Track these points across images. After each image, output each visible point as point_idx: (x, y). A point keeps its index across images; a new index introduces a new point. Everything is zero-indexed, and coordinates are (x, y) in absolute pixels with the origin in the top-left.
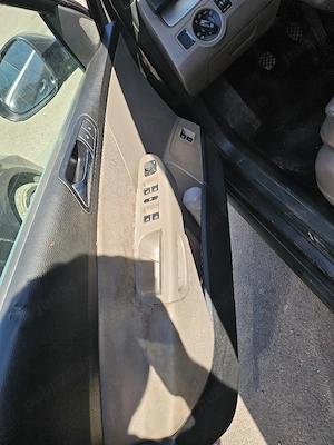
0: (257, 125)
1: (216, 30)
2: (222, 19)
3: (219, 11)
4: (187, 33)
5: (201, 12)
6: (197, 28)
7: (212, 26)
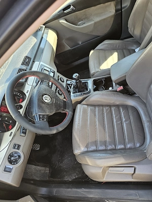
0: (47, 170)
1: (19, 157)
2: (20, 152)
3: (17, 151)
4: (7, 166)
5: (10, 155)
6: (11, 162)
7: (17, 157)
